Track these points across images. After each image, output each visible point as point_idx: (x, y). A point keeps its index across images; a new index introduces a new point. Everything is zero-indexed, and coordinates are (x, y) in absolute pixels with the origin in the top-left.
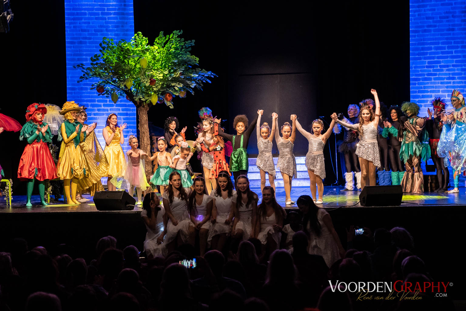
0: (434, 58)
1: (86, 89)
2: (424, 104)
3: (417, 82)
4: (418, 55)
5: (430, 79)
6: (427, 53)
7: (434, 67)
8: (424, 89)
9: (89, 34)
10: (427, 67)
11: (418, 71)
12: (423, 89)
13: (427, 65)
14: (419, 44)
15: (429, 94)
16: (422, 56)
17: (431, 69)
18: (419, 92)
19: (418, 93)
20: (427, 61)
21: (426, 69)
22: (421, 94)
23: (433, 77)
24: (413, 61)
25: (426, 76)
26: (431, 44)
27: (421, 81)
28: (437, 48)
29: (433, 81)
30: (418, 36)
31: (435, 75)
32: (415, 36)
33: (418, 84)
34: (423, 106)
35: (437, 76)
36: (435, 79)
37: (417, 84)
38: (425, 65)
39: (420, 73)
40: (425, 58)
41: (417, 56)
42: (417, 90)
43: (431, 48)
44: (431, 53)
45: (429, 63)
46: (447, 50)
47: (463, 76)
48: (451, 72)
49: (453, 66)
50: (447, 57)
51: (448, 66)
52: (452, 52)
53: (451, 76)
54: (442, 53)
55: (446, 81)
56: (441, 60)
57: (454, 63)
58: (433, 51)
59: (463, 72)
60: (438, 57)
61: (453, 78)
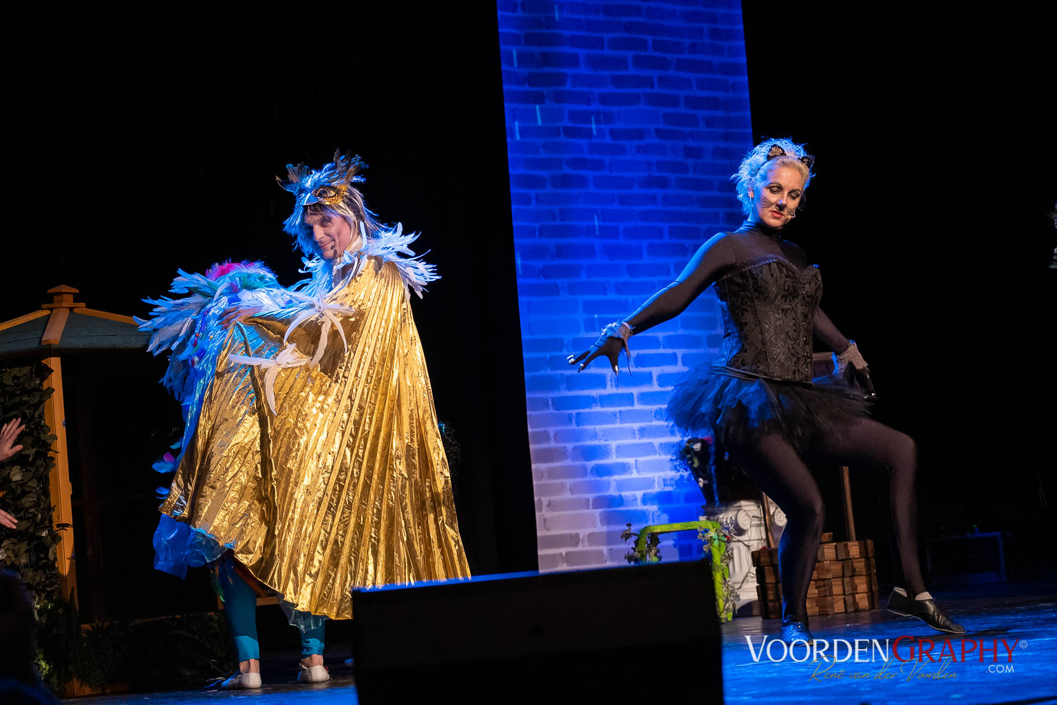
0: (587, 99)
2: (566, 281)
3: (532, 192)
4: (530, 85)
5: (581, 182)
6: (560, 80)
7: (589, 133)
8: (562, 220)
10: (569, 132)
12: (559, 222)
13: (567, 123)
15: (582, 241)
16: (544, 90)
17: (584, 142)
18: (543, 232)
19: (541, 235)
20: (567, 107)
21: (562, 139)
22: (550, 242)
23: (590, 174)
24: (514, 106)
25: (566, 170)
26: (574, 42)
27: (548, 189)
28: (595, 63)
29: (592, 189)
31: (598, 165)
33: (538, 201)
34: (561, 292)
35: (606, 173)
36: (598, 182)
37: (534, 201)
38: (561, 124)
40: (558, 98)
41: (527, 88)
42: (537, 225)
43: (574, 61)
44: (577, 80)
45: (572, 115)
46: (632, 71)
47: (690, 175)
48: (655, 158)
49: (659, 133)
50: (635, 99)
51: (640, 134)
52: (648, 82)
53: (655, 174)
54: (617, 81)
55: (637, 190)
56: (614, 109)
57: (662, 126)
58: (583, 70)
59: (690, 162)
60: (604, 99)
61: (663, 183)
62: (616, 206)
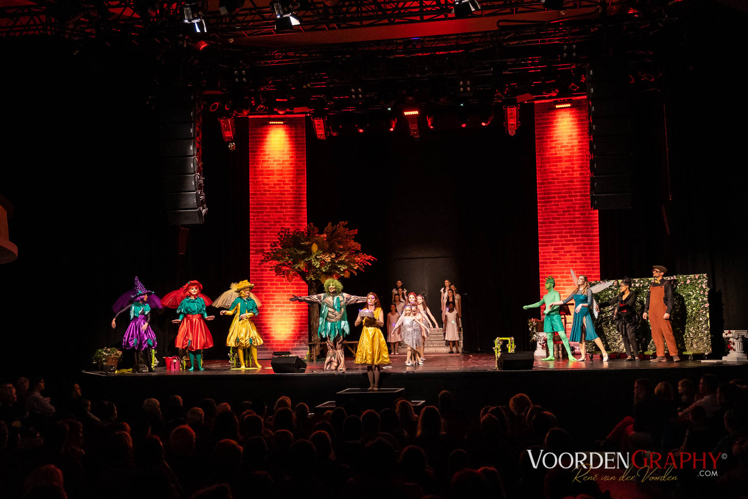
0: (558, 245)
1: (267, 270)
3: (545, 265)
5: (556, 263)
6: (552, 241)
7: (558, 252)
8: (551, 271)
9: (269, 225)
10: (553, 252)
11: (546, 256)
13: (553, 250)
14: (546, 233)
16: (548, 244)
17: (557, 254)
20: (553, 247)
21: (552, 254)
23: (558, 261)
24: (541, 247)
25: (552, 260)
26: (556, 233)
27: (549, 264)
28: (560, 237)
29: (558, 264)
30: (545, 226)
31: (560, 259)
32: (542, 227)
35: (562, 260)
36: (560, 262)
37: (545, 267)
39: (548, 257)
40: (551, 245)
41: (545, 244)
42: (545, 272)
43: (556, 237)
44: (556, 241)
45: (555, 249)
46: (569, 238)
47: (583, 260)
48: (573, 257)
49: (575, 251)
50: (569, 244)
51: (570, 252)
52: (573, 240)
53: (574, 260)
54: (566, 241)
55: (569, 264)
56: (565, 247)
57: (576, 250)
58: (558, 239)
59: (583, 257)
60: (562, 245)
61: (575, 262)
62: (564, 267)
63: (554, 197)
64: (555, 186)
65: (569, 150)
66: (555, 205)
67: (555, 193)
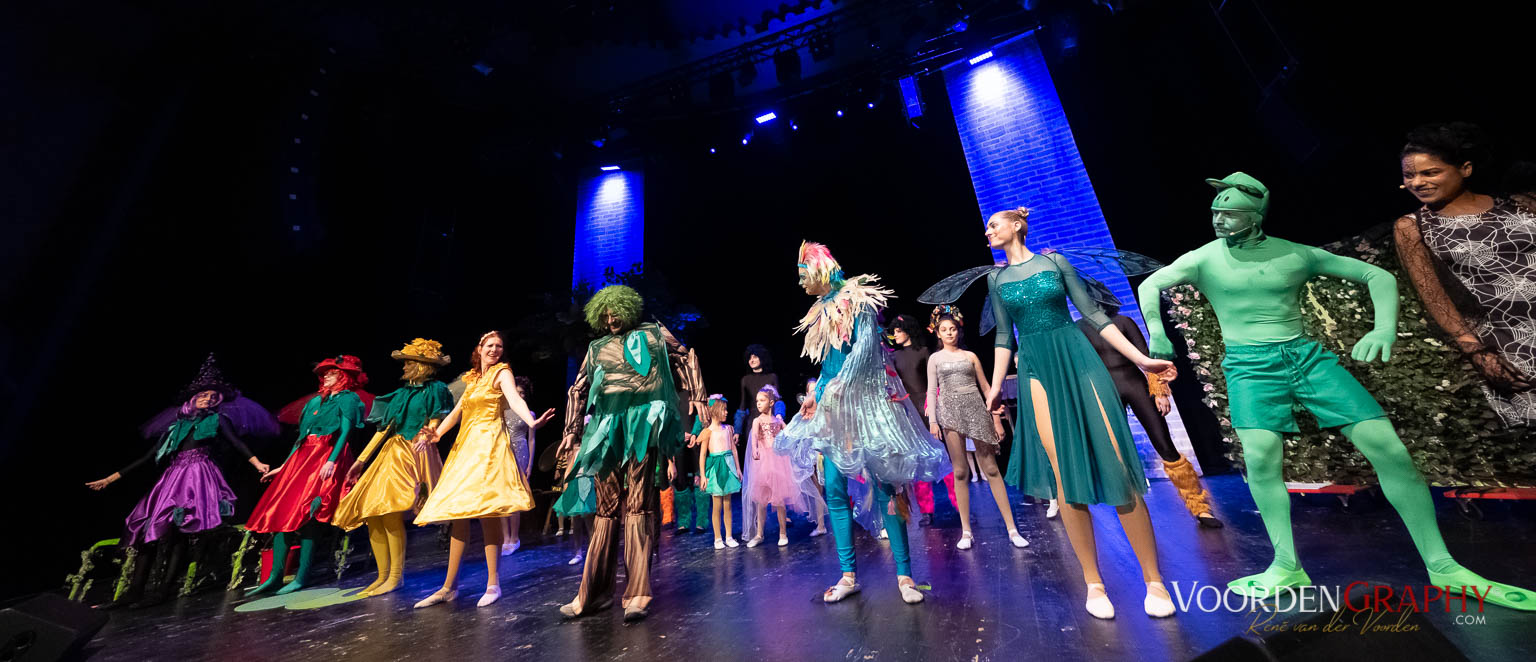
63: (1006, 188)
64: (1003, 171)
65: (1013, 113)
66: (1009, 200)
67: (1005, 182)
